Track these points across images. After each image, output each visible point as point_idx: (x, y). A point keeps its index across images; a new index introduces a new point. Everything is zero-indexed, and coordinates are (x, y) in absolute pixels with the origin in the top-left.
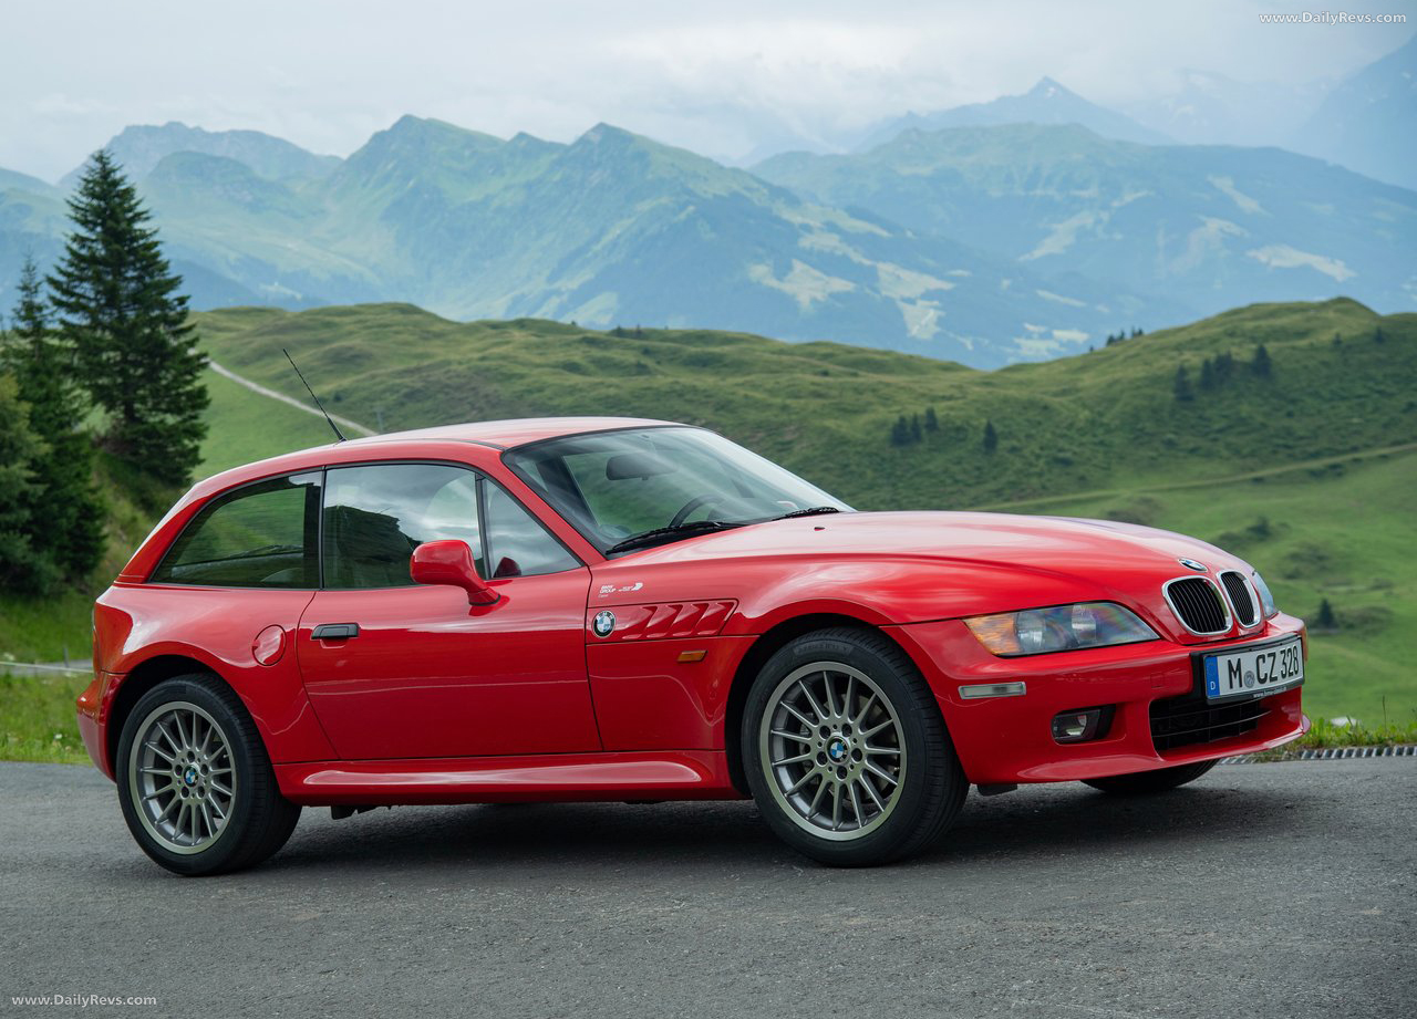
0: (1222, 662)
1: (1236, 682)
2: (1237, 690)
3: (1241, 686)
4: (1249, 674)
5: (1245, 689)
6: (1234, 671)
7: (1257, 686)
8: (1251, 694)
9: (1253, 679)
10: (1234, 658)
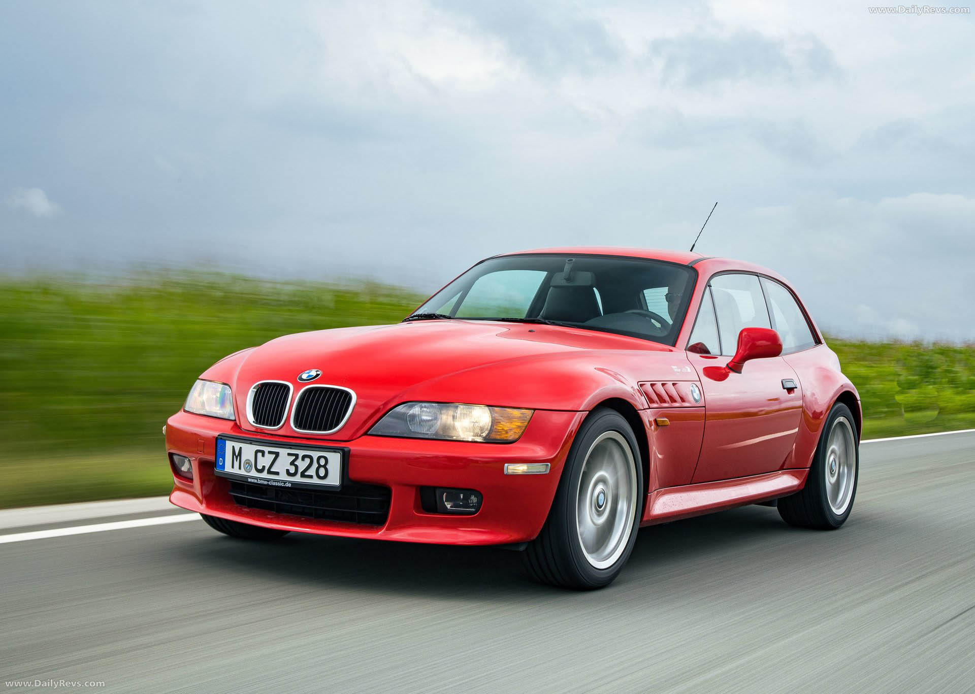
0: (229, 445)
1: (236, 464)
2: (236, 471)
3: (240, 468)
4: (248, 462)
5: (243, 472)
6: (237, 455)
7: (253, 473)
8: (247, 477)
9: (251, 466)
10: (238, 445)
